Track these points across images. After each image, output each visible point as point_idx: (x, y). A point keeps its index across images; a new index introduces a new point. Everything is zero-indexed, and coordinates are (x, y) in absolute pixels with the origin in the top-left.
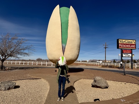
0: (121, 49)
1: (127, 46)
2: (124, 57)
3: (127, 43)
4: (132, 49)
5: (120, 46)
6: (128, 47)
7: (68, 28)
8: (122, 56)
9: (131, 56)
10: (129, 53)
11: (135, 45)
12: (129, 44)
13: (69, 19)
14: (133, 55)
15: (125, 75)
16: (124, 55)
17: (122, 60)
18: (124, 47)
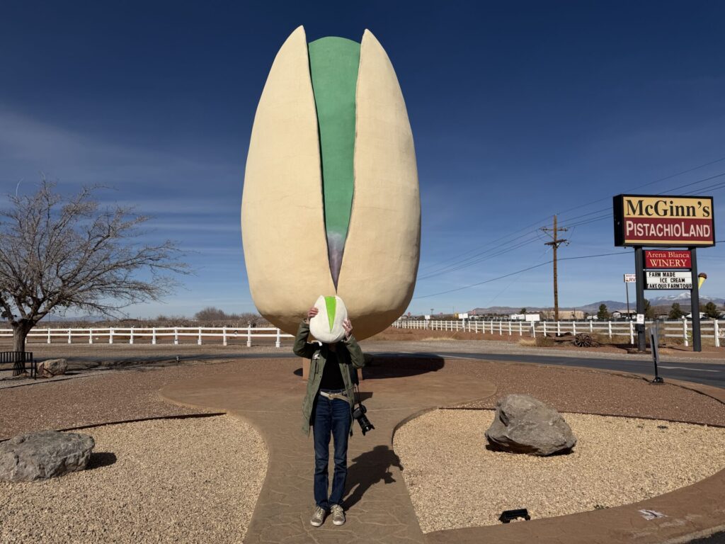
0: (637, 247)
1: (670, 230)
2: (654, 288)
3: (668, 216)
4: (692, 247)
5: (628, 229)
6: (674, 238)
7: (352, 146)
8: (642, 284)
9: (689, 281)
10: (680, 269)
11: (712, 223)
12: (679, 221)
13: (358, 101)
14: (701, 280)
15: (659, 381)
16: (652, 280)
17: (643, 306)
18: (653, 237)
